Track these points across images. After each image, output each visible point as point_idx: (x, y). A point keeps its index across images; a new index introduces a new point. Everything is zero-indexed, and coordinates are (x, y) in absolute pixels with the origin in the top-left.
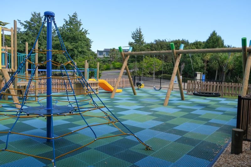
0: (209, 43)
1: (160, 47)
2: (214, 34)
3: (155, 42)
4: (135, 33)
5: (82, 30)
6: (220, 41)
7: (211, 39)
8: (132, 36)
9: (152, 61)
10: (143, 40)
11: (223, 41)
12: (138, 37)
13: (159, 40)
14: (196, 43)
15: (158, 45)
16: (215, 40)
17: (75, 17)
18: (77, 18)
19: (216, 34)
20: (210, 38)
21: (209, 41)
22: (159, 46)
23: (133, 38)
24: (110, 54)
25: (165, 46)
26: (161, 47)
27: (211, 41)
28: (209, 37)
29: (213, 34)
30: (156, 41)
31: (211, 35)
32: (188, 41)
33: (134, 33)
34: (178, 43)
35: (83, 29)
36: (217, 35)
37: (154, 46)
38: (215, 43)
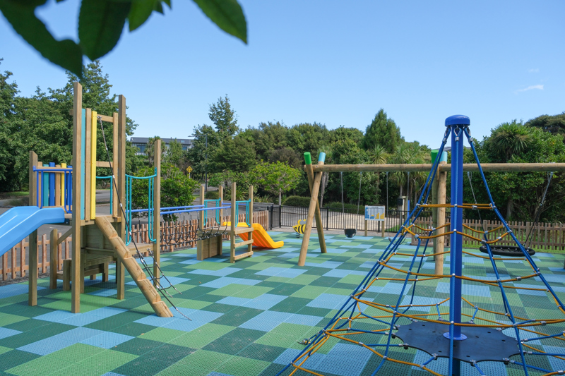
0: (373, 134)
1: (273, 139)
2: (381, 116)
3: (261, 129)
4: (216, 106)
5: (113, 99)
6: (393, 130)
7: (377, 125)
8: (211, 113)
9: (277, 171)
10: (235, 122)
11: (399, 129)
12: (223, 115)
13: (270, 124)
14: (341, 132)
15: (269, 135)
16: (385, 128)
17: (96, 68)
18: (100, 71)
19: (385, 116)
20: (374, 123)
21: (373, 129)
22: (272, 136)
23: (212, 119)
24: (148, 150)
25: (284, 137)
26: (276, 139)
27: (378, 129)
28: (373, 121)
29: (379, 116)
30: (263, 125)
31: (376, 118)
32: (324, 126)
33: (215, 108)
34: (308, 130)
35: (115, 95)
36: (388, 118)
37: (261, 136)
38: (385, 134)
